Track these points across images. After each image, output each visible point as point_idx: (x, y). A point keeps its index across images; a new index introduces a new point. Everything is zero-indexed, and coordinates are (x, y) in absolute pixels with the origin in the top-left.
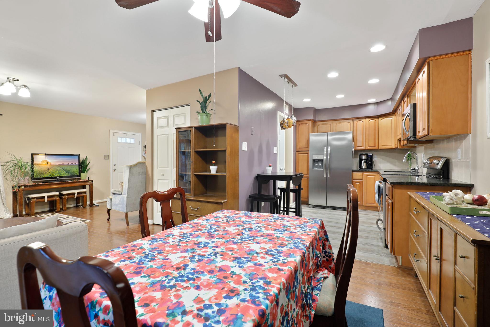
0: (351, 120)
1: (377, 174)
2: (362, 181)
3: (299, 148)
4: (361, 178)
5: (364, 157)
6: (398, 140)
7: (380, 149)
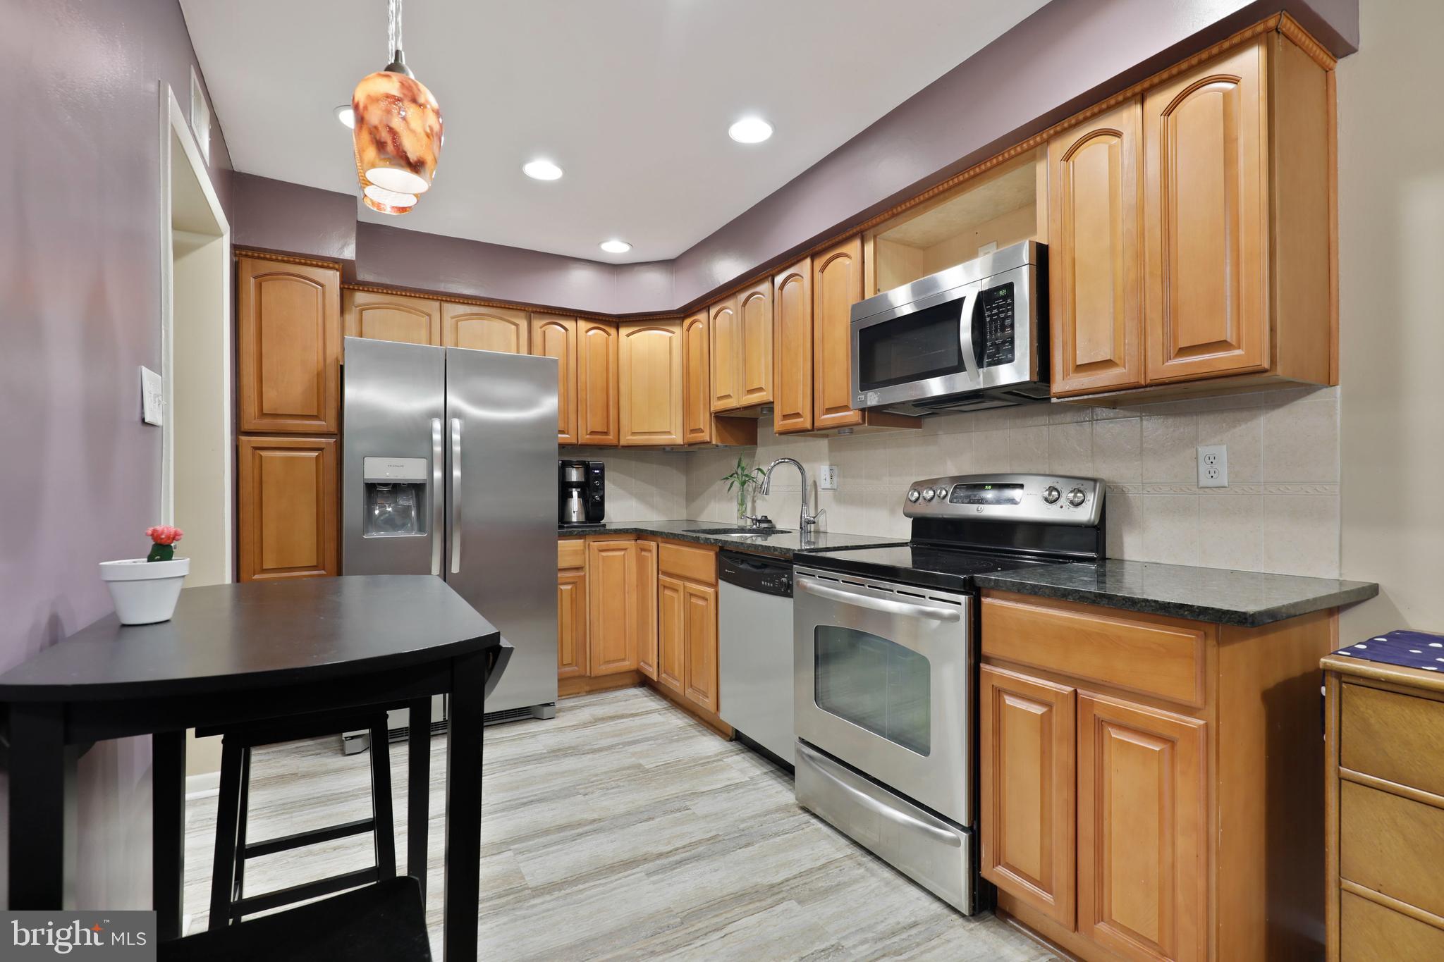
2: (581, 574)
4: (578, 561)
5: (574, 475)
6: (715, 413)
7: (623, 447)
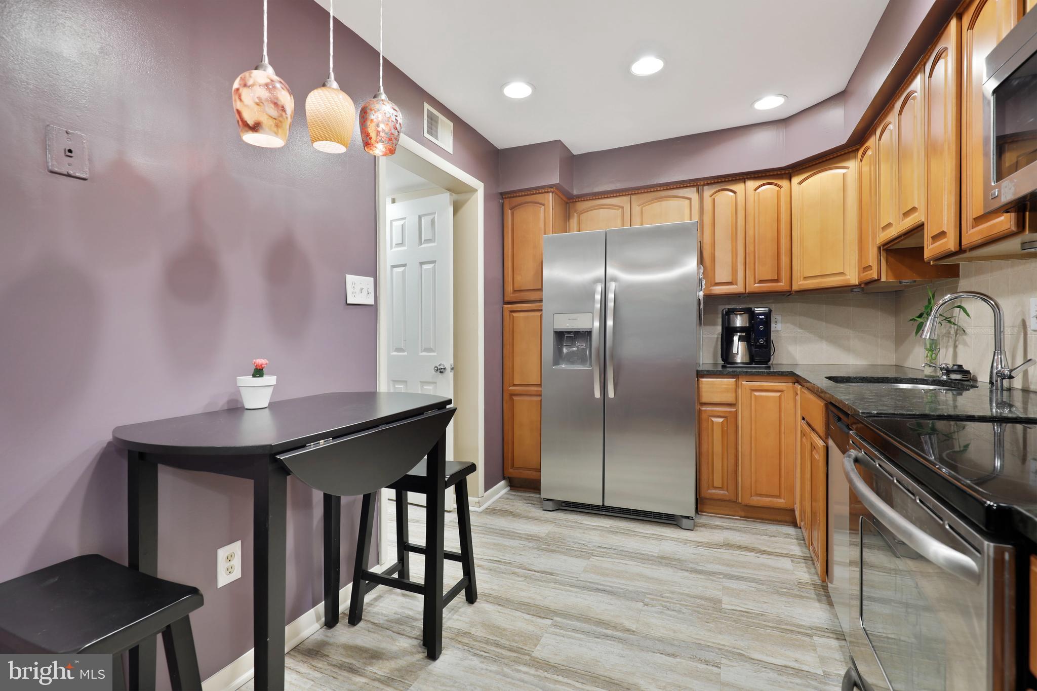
0: (695, 189)
1: (791, 384)
2: (733, 410)
3: (515, 291)
4: (729, 398)
5: (739, 321)
6: (884, 245)
7: (797, 292)
